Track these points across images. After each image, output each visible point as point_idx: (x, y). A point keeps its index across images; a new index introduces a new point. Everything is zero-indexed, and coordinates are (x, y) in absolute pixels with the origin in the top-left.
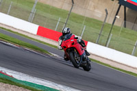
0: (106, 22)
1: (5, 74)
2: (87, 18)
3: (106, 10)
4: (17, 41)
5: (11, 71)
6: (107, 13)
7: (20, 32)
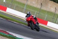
0: (56, 13)
1: (12, 35)
2: (48, 11)
3: (56, 8)
4: (18, 21)
5: (15, 34)
6: (56, 9)
7: (19, 17)
